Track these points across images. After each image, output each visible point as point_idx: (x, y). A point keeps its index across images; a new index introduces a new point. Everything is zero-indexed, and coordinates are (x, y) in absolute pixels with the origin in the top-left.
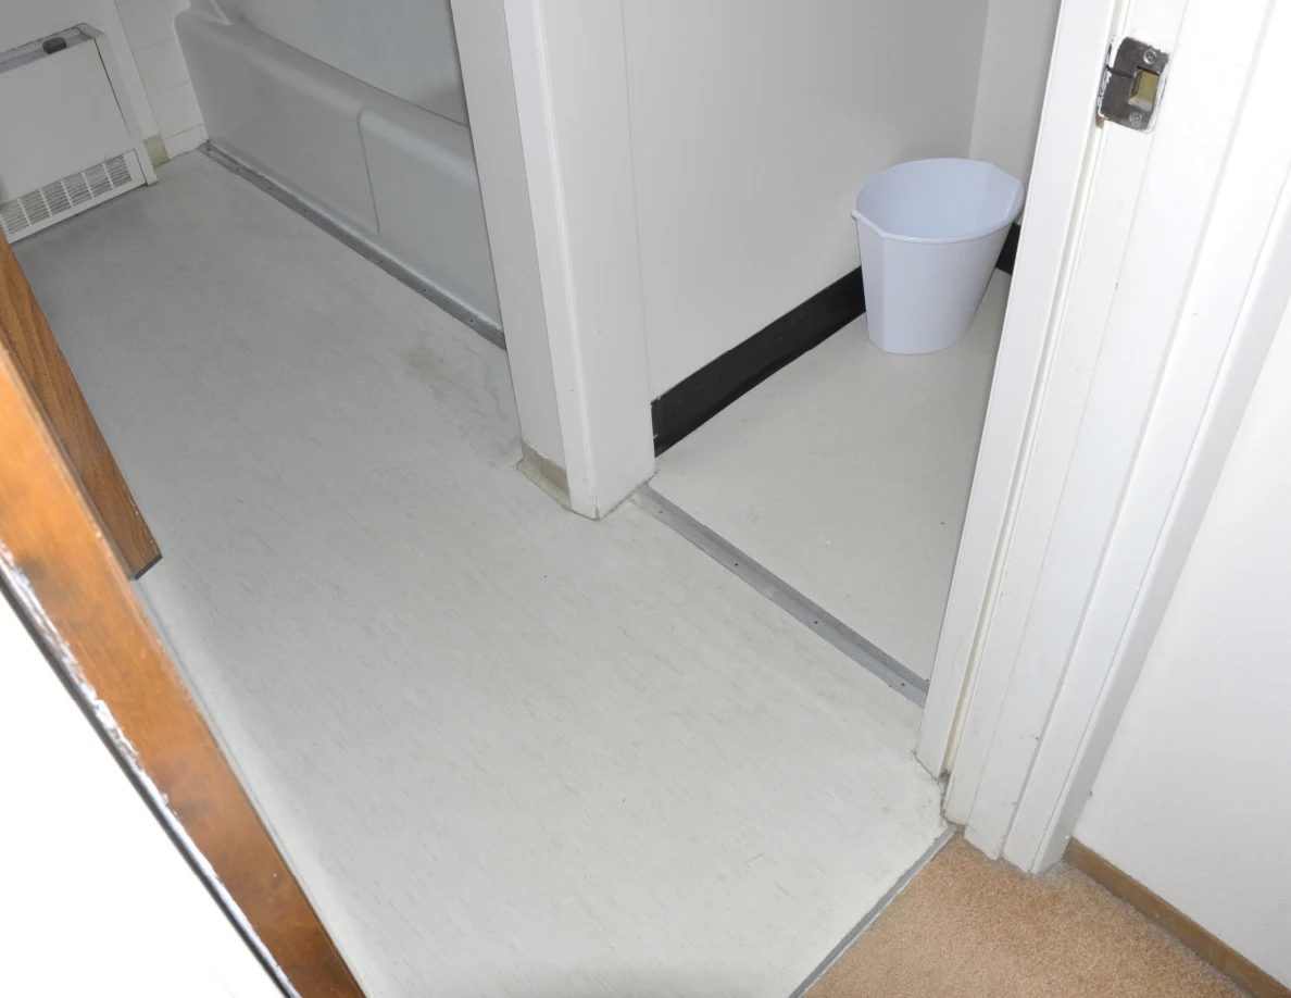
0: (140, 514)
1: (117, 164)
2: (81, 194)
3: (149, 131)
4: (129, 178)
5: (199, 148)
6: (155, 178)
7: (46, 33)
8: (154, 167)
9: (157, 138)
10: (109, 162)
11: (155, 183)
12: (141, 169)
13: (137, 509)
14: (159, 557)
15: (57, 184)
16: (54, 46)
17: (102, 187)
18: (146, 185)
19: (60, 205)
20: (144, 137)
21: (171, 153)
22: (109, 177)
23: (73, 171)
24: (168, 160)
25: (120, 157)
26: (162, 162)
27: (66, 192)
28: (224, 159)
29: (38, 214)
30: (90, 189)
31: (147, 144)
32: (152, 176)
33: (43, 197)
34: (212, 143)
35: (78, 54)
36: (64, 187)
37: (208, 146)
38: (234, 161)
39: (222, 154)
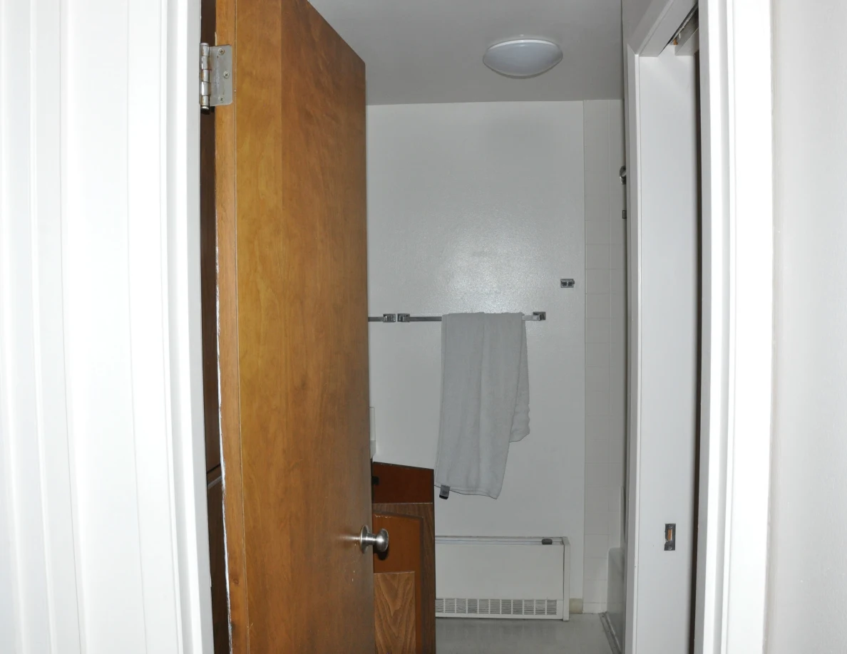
1: (552, 604)
2: (529, 611)
3: (578, 594)
4: (555, 613)
5: (599, 614)
6: (568, 619)
7: (547, 535)
9: (581, 601)
10: (549, 601)
11: (567, 621)
12: (563, 612)
15: (521, 601)
16: (547, 542)
17: (541, 612)
18: (562, 620)
19: (518, 611)
20: (571, 597)
21: (585, 610)
22: (546, 608)
23: (530, 598)
24: (581, 613)
25: (555, 601)
26: (576, 612)
27: (523, 606)
28: (606, 624)
29: (506, 611)
30: (535, 610)
31: (572, 601)
32: (566, 617)
33: (512, 604)
34: (607, 614)
35: (555, 549)
36: (523, 604)
37: (604, 615)
38: (610, 627)
39: (607, 621)
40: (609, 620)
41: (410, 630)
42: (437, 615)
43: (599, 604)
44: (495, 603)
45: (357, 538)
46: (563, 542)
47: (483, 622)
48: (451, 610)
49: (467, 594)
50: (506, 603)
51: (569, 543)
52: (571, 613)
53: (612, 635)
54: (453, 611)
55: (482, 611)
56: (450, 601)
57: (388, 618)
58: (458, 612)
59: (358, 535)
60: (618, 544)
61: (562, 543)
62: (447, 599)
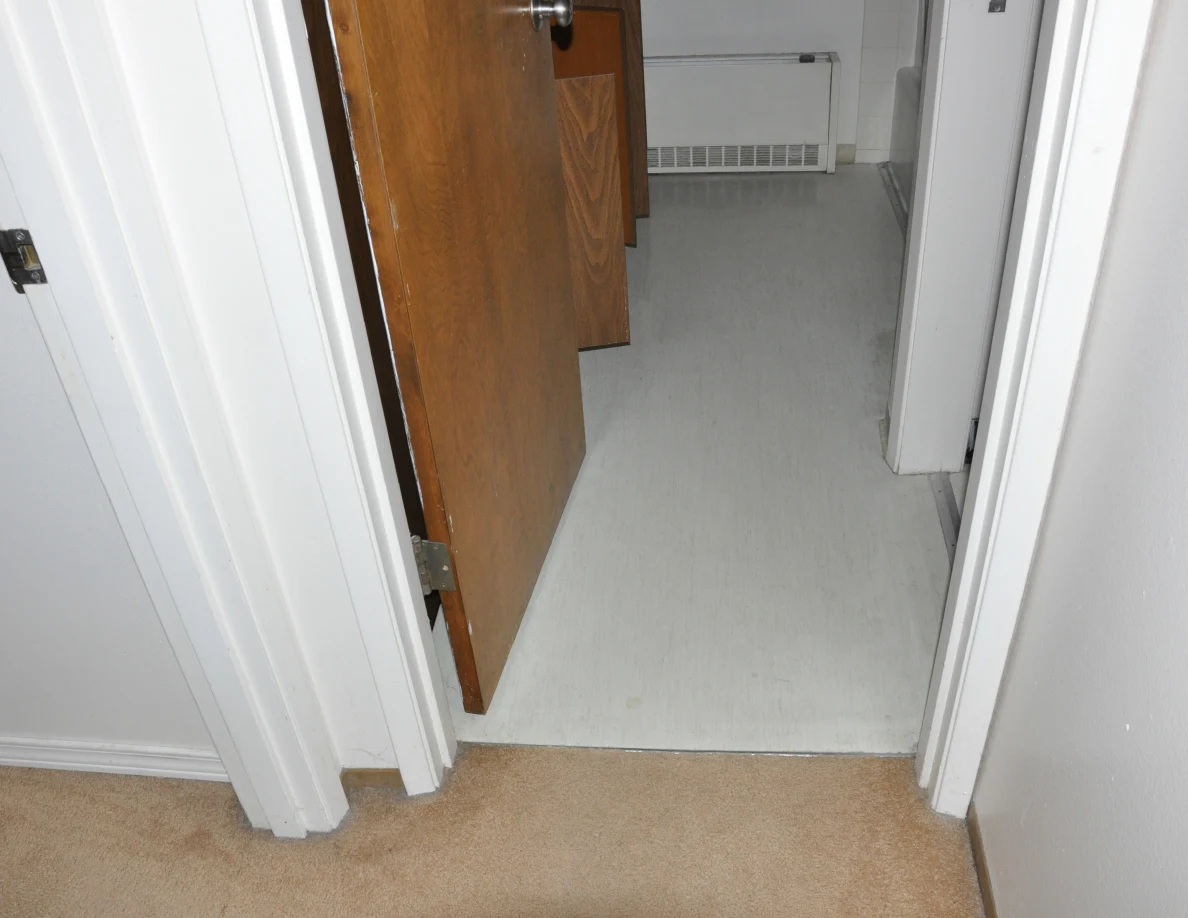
0: (628, 310)
1: (811, 150)
2: (780, 160)
3: (848, 138)
4: (815, 163)
5: (878, 164)
6: (833, 170)
7: (807, 50)
8: (837, 164)
9: (853, 147)
10: (808, 147)
11: (832, 174)
12: (826, 161)
13: (627, 306)
14: (628, 343)
15: (767, 147)
16: (807, 59)
17: (795, 162)
18: (825, 172)
19: (763, 161)
20: (839, 142)
21: (858, 160)
22: (803, 157)
23: (782, 143)
24: (852, 163)
25: (816, 147)
26: (845, 162)
27: (771, 154)
28: (887, 178)
29: (747, 161)
30: (787, 159)
31: (840, 147)
32: (831, 168)
33: (755, 152)
34: (890, 165)
35: (819, 68)
36: (771, 151)
37: (885, 165)
38: (892, 181)
39: (889, 174)
40: (891, 172)
41: (612, 160)
42: (651, 170)
43: (877, 150)
44: (731, 150)
45: (525, 9)
46: (831, 58)
47: (715, 178)
48: (668, 163)
49: (691, 140)
50: (747, 151)
51: (838, 60)
52: (838, 163)
53: (895, 189)
54: (672, 165)
55: (712, 164)
56: (668, 150)
57: (579, 143)
58: (679, 165)
59: (526, 5)
60: (911, 62)
61: (830, 60)
62: (663, 149)
